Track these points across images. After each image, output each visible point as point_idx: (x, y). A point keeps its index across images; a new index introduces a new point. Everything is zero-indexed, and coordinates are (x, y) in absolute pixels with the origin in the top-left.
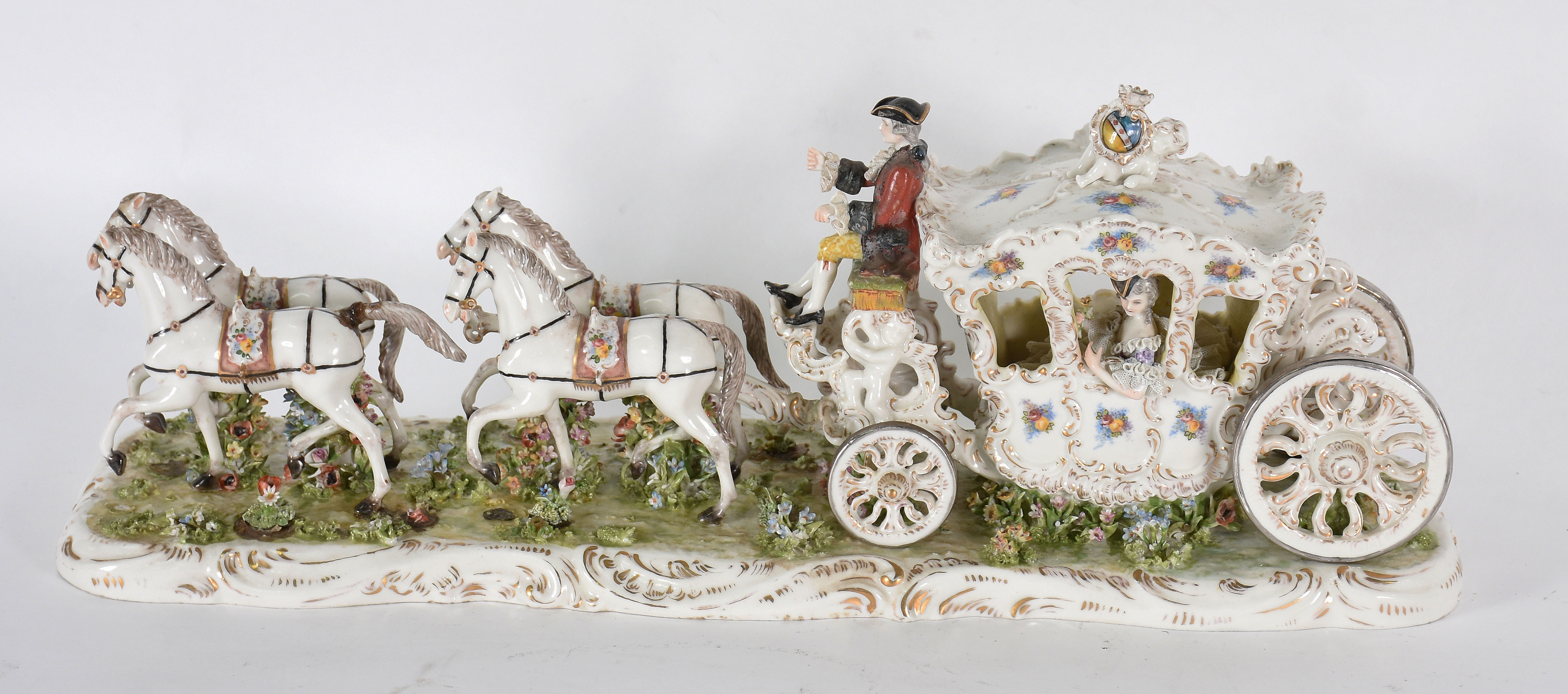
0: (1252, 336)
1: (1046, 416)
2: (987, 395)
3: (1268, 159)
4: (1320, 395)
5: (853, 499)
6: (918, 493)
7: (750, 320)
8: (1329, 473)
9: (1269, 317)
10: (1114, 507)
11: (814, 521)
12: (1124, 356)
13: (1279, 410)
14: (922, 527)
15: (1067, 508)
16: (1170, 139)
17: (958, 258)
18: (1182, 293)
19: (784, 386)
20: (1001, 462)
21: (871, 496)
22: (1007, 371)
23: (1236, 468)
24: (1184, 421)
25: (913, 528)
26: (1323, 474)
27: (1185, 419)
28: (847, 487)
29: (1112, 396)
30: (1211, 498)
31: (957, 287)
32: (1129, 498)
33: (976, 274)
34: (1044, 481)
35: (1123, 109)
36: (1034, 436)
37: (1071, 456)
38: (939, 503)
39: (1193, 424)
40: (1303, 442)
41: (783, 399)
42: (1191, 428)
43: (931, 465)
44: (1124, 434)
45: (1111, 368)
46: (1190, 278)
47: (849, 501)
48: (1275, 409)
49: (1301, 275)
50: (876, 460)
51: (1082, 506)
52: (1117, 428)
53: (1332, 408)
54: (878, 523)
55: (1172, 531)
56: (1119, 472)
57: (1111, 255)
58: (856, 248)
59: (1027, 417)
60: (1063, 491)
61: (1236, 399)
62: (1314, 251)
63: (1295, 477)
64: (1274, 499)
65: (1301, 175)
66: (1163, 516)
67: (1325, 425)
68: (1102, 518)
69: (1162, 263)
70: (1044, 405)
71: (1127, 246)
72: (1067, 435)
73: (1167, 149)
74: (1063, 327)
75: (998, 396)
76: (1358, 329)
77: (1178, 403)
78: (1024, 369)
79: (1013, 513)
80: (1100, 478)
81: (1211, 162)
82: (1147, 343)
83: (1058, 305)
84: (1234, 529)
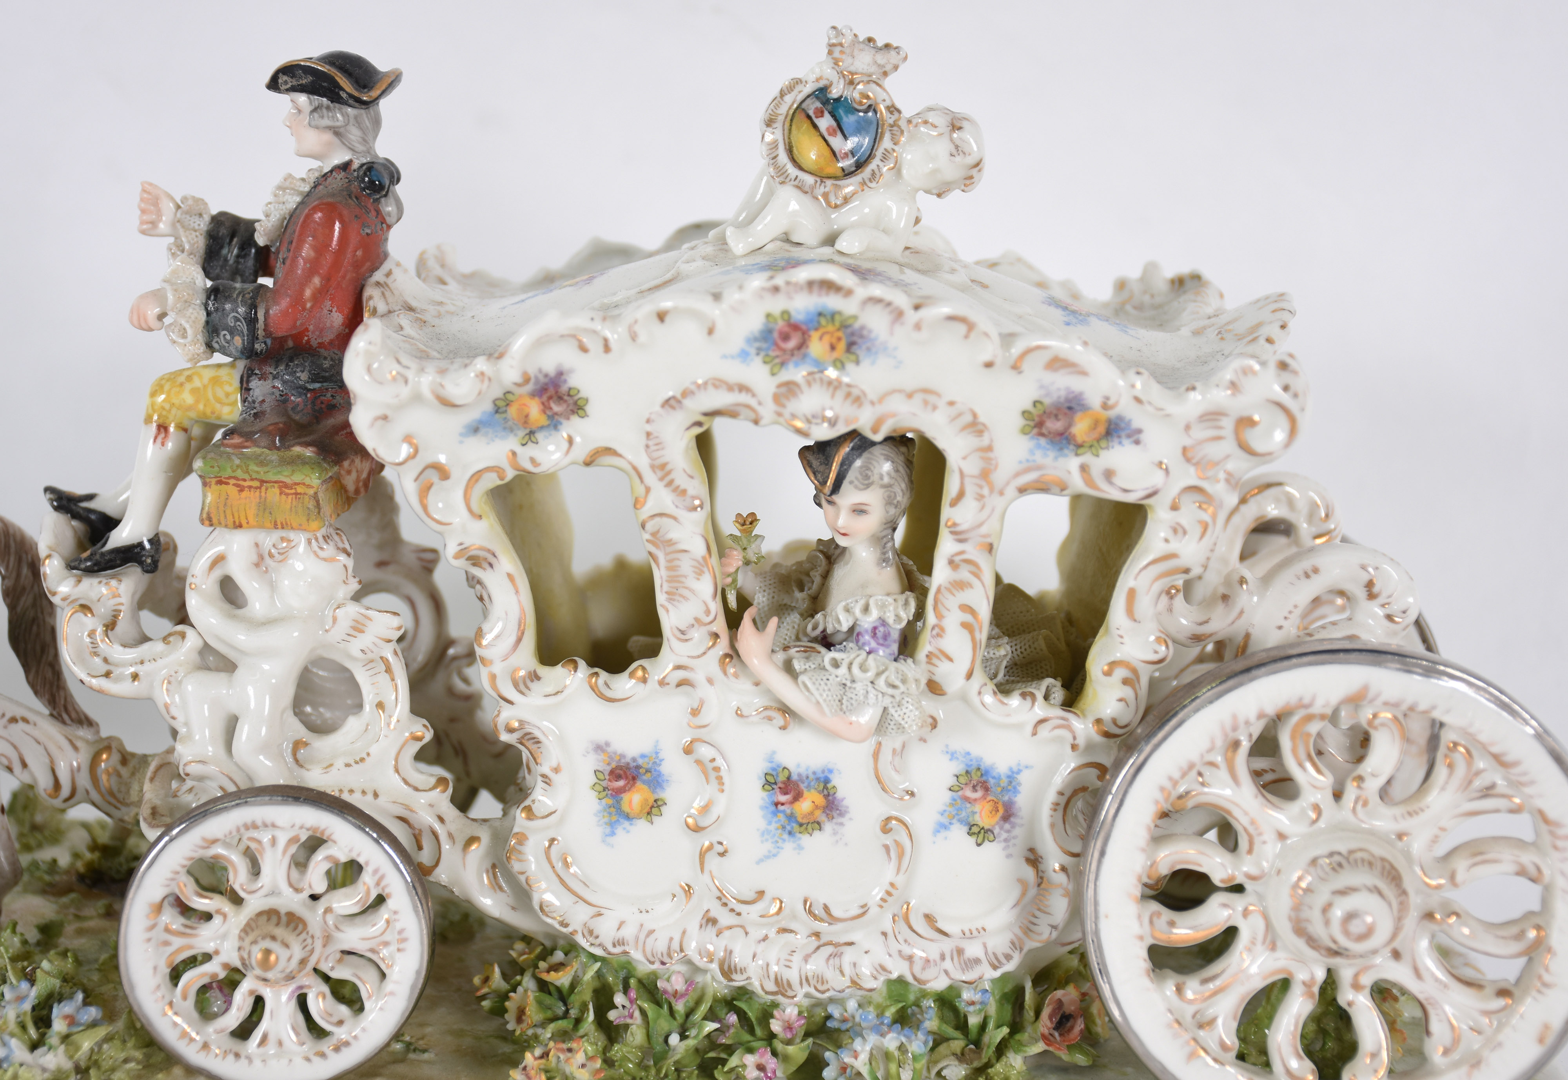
0: (1132, 593)
1: (648, 783)
2: (511, 730)
3: (1150, 269)
4: (1293, 738)
5: (184, 971)
6: (340, 961)
7: (18, 575)
8: (1317, 928)
9: (1174, 546)
10: (806, 1002)
11: (94, 1024)
12: (827, 642)
13: (1194, 773)
14: (347, 1044)
15: (698, 1002)
16: (943, 148)
17: (426, 381)
18: (967, 481)
19: (84, 721)
20: (545, 891)
21: (226, 966)
22: (558, 675)
23: (1089, 909)
24: (966, 799)
25: (326, 1046)
26: (1300, 930)
27: (969, 793)
28: (166, 943)
29: (798, 737)
30: (1028, 986)
31: (430, 460)
32: (838, 982)
33: (475, 429)
34: (642, 937)
35: (835, 81)
36: (620, 831)
37: (706, 878)
38: (389, 985)
39: (988, 807)
40: (1250, 851)
41: (76, 748)
42: (983, 816)
43: (368, 892)
44: (828, 827)
45: (797, 665)
46: (985, 441)
47: (175, 975)
48: (1185, 766)
49: (1255, 439)
50: (239, 879)
51: (734, 999)
52: (811, 813)
53: (1319, 771)
54: (243, 1032)
55: (936, 1062)
56: (815, 917)
57: (797, 373)
58: (227, 395)
59: (604, 784)
60: (689, 962)
61: (1090, 747)
62: (1287, 377)
63: (1230, 934)
64: (1179, 990)
65: (1221, 296)
66: (918, 1026)
67: (1303, 811)
68: (776, 1026)
69: (918, 397)
70: (643, 756)
71: (833, 348)
72: (697, 829)
73: (935, 171)
74: (686, 566)
75: (537, 733)
76: (1376, 590)
77: (953, 756)
78: (596, 670)
79: (573, 1013)
80: (772, 933)
81: (1031, 267)
82: (883, 607)
83: (671, 509)
84: (1080, 1059)
